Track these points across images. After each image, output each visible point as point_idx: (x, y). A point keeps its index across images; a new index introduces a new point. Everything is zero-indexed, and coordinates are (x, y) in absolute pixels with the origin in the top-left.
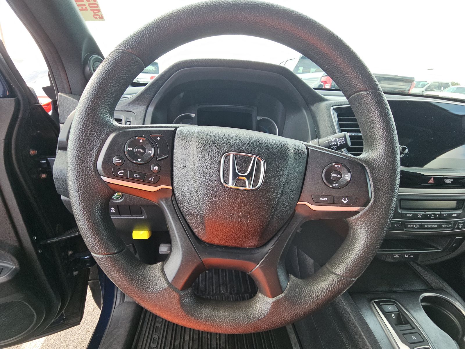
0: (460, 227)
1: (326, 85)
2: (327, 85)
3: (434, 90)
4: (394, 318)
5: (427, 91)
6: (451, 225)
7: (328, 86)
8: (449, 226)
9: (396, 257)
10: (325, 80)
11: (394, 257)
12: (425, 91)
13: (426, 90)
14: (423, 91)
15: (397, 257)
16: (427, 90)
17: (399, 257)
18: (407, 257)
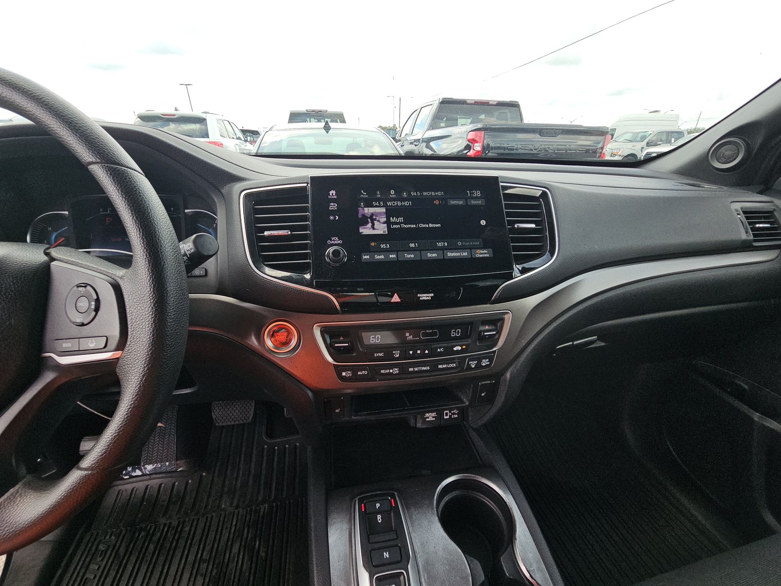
0: (473, 366)
1: (476, 144)
2: (477, 146)
3: (660, 144)
4: (380, 521)
5: (650, 147)
6: (454, 365)
7: (479, 146)
8: (452, 365)
9: (429, 419)
10: (474, 137)
11: (427, 420)
12: (645, 146)
13: (647, 146)
14: (643, 148)
15: (432, 419)
16: (649, 145)
17: (434, 419)
18: (448, 417)
